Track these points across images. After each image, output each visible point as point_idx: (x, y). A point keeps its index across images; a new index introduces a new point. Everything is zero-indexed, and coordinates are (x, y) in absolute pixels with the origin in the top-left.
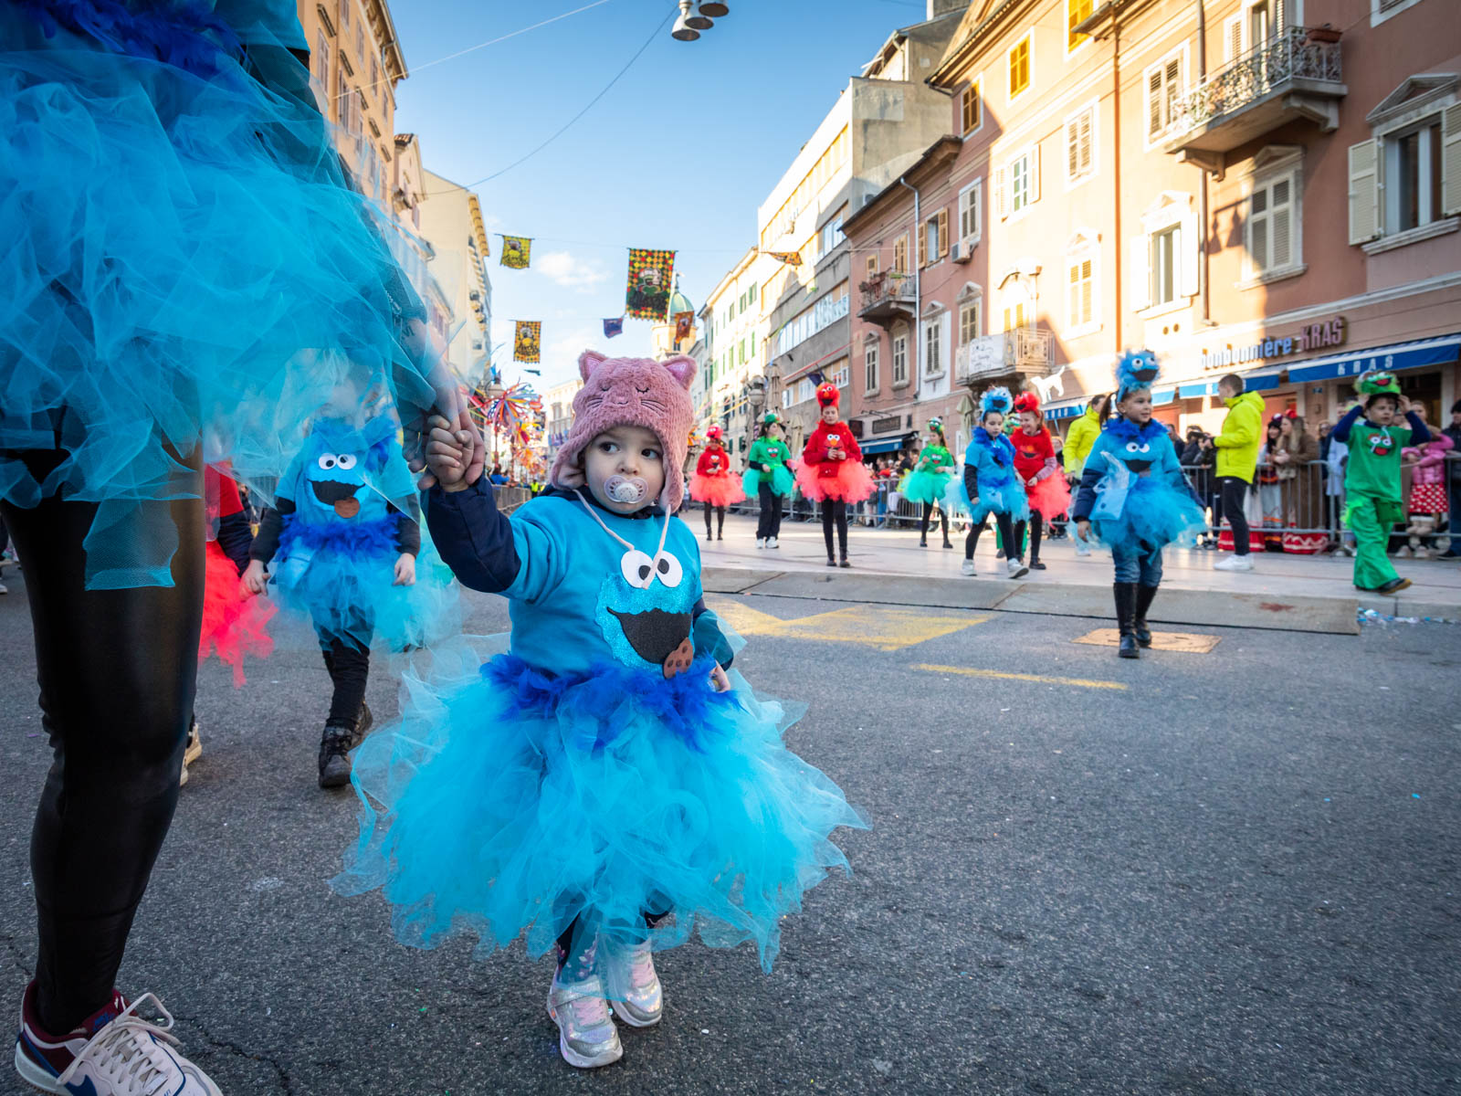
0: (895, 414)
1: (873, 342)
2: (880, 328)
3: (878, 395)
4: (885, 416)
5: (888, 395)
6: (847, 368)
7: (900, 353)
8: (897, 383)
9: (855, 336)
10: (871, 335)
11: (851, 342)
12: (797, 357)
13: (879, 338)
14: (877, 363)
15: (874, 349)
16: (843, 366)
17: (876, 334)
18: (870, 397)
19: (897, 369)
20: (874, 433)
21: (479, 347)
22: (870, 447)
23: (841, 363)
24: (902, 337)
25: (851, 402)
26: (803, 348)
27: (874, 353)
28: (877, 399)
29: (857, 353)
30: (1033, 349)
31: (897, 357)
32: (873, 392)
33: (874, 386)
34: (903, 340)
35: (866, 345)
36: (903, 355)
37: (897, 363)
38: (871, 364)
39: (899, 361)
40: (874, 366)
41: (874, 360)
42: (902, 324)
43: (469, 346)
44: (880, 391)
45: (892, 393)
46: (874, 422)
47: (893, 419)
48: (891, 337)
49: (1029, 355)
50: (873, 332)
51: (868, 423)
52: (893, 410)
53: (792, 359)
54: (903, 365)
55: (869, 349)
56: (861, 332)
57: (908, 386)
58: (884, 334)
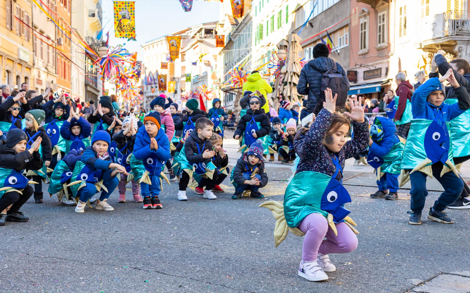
0: (378, 67)
1: (365, 16)
2: (370, 6)
3: (367, 53)
4: (372, 68)
5: (374, 53)
6: (348, 33)
7: (381, 24)
8: (379, 45)
9: (353, 11)
10: (363, 11)
11: (350, 16)
12: (316, 25)
13: (369, 13)
14: (367, 30)
15: (365, 21)
16: (345, 32)
17: (366, 10)
18: (362, 55)
19: (380, 35)
20: (364, 79)
21: (93, 15)
22: (361, 90)
23: (344, 29)
24: (383, 13)
25: (349, 57)
26: (319, 18)
27: (365, 23)
28: (367, 56)
29: (354, 23)
30: (463, 24)
31: (380, 27)
32: (364, 51)
33: (365, 47)
34: (384, 15)
35: (360, 18)
36: (383, 25)
37: (380, 31)
38: (363, 31)
39: (381, 29)
40: (365, 32)
41: (365, 29)
42: (383, 4)
43: (86, 14)
44: (369, 50)
45: (377, 52)
46: (364, 72)
47: (377, 70)
48: (376, 12)
49: (460, 28)
50: (364, 9)
51: (361, 72)
52: (377, 64)
53: (312, 26)
54: (383, 32)
55: (362, 21)
56: (357, 8)
57: (387, 48)
58: (372, 10)
